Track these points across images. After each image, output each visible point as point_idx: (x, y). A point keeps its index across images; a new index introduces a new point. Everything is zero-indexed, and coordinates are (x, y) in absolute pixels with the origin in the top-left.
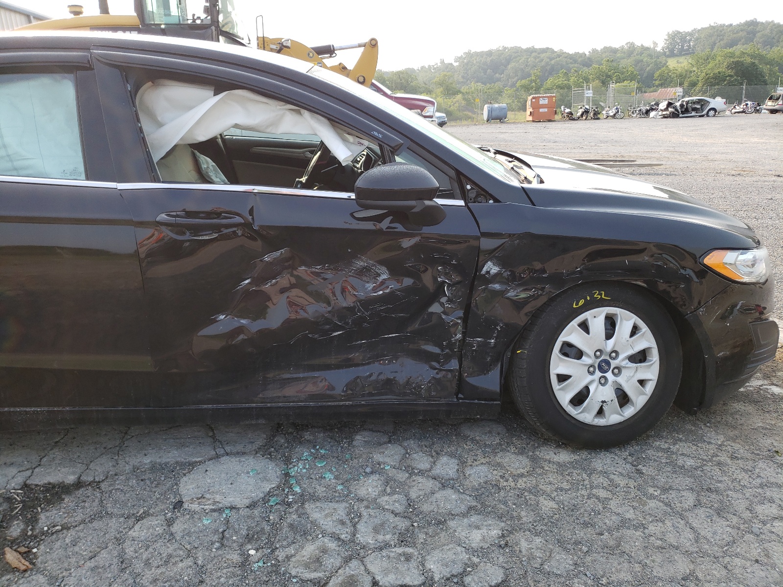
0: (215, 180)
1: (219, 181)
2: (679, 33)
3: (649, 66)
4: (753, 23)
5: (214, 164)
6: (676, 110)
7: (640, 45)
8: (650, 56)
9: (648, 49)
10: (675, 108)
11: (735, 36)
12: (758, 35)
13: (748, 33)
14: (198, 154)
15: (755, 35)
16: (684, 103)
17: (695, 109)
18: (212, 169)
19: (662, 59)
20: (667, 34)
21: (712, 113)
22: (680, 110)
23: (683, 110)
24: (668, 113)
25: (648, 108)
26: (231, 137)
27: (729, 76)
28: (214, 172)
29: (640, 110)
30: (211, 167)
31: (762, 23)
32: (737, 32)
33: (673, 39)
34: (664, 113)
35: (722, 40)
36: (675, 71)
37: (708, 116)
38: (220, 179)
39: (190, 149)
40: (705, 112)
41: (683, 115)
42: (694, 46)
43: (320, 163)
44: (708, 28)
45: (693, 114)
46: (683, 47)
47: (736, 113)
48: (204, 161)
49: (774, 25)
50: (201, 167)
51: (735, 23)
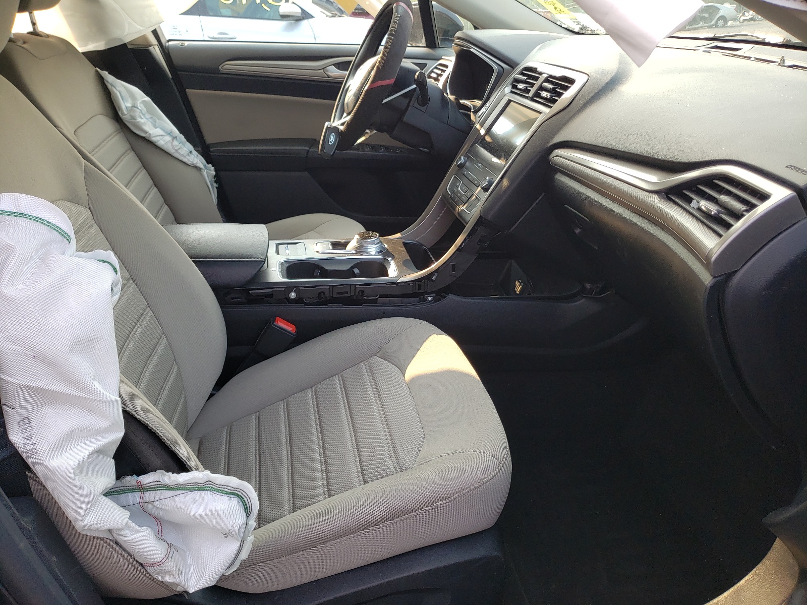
0: (151, 132)
1: (162, 133)
5: (147, 99)
14: (110, 78)
18: (144, 110)
21: (721, 23)
26: (180, 43)
28: (148, 116)
30: (140, 106)
37: (717, 26)
38: (162, 129)
39: (90, 70)
41: (690, 27)
43: (379, 83)
47: (744, 20)
48: (125, 94)
50: (120, 109)
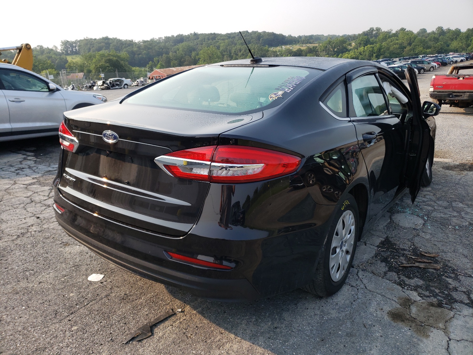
2: (68, 41)
3: (57, 60)
4: (107, 39)
6: (108, 85)
7: (46, 47)
8: (55, 54)
9: (52, 50)
10: (107, 84)
11: (99, 45)
12: (111, 45)
13: (106, 44)
15: (109, 45)
16: (111, 81)
17: (117, 85)
19: (63, 56)
20: (61, 42)
21: (126, 86)
22: (110, 86)
23: (112, 85)
24: (104, 87)
25: (90, 85)
27: (108, 66)
29: (86, 86)
31: (111, 39)
32: (100, 43)
33: (66, 45)
34: (102, 87)
35: (94, 47)
36: (77, 64)
37: (124, 88)
40: (123, 86)
41: (112, 88)
42: (79, 50)
44: (84, 40)
45: (117, 87)
46: (72, 50)
49: (118, 40)
51: (98, 38)
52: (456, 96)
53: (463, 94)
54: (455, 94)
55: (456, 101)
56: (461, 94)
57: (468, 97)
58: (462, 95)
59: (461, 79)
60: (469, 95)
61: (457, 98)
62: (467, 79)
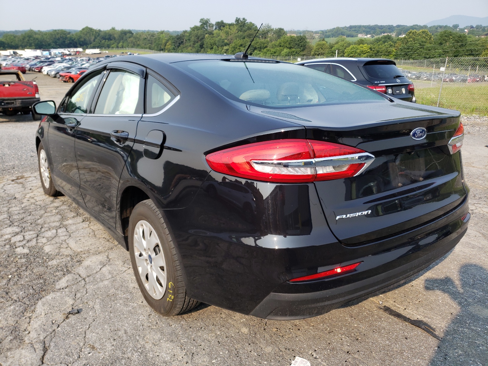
52: (8, 103)
53: (15, 101)
54: (7, 101)
55: (11, 109)
56: (12, 101)
57: (21, 104)
58: (13, 103)
59: (7, 86)
60: (22, 102)
61: (10, 106)
62: (13, 85)
